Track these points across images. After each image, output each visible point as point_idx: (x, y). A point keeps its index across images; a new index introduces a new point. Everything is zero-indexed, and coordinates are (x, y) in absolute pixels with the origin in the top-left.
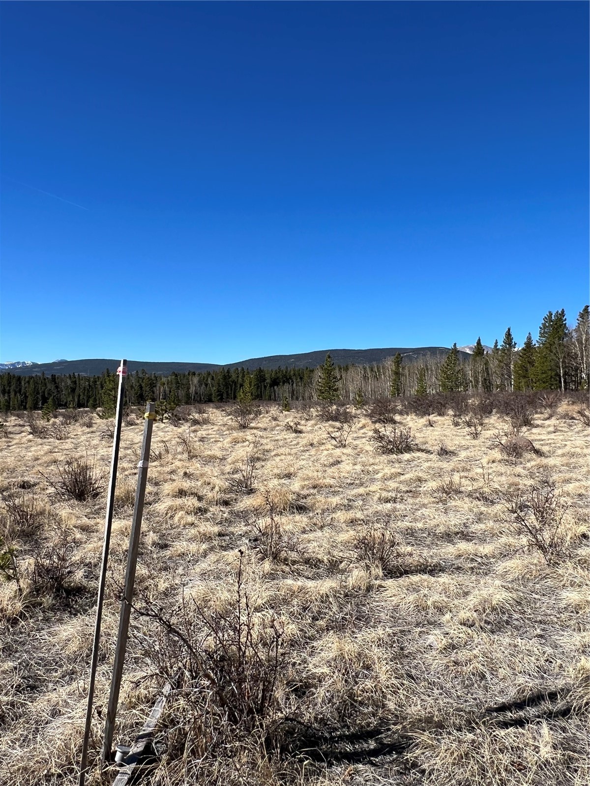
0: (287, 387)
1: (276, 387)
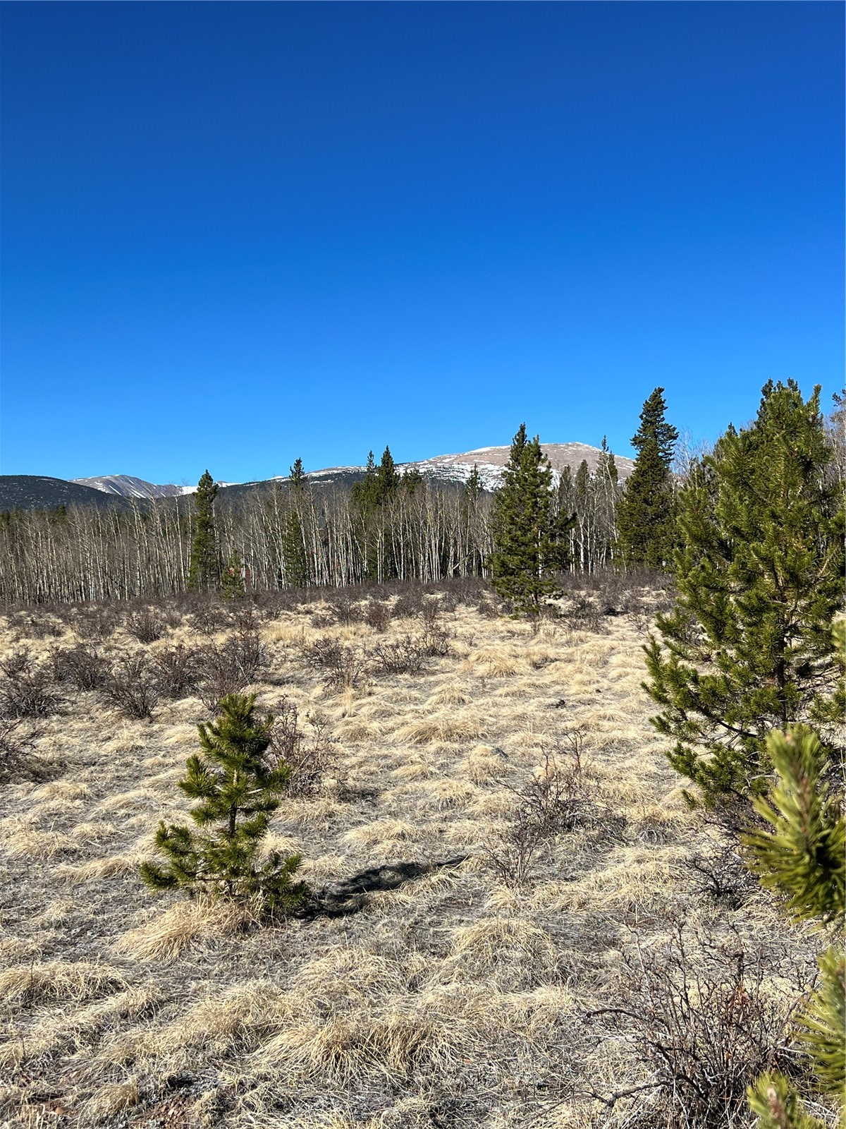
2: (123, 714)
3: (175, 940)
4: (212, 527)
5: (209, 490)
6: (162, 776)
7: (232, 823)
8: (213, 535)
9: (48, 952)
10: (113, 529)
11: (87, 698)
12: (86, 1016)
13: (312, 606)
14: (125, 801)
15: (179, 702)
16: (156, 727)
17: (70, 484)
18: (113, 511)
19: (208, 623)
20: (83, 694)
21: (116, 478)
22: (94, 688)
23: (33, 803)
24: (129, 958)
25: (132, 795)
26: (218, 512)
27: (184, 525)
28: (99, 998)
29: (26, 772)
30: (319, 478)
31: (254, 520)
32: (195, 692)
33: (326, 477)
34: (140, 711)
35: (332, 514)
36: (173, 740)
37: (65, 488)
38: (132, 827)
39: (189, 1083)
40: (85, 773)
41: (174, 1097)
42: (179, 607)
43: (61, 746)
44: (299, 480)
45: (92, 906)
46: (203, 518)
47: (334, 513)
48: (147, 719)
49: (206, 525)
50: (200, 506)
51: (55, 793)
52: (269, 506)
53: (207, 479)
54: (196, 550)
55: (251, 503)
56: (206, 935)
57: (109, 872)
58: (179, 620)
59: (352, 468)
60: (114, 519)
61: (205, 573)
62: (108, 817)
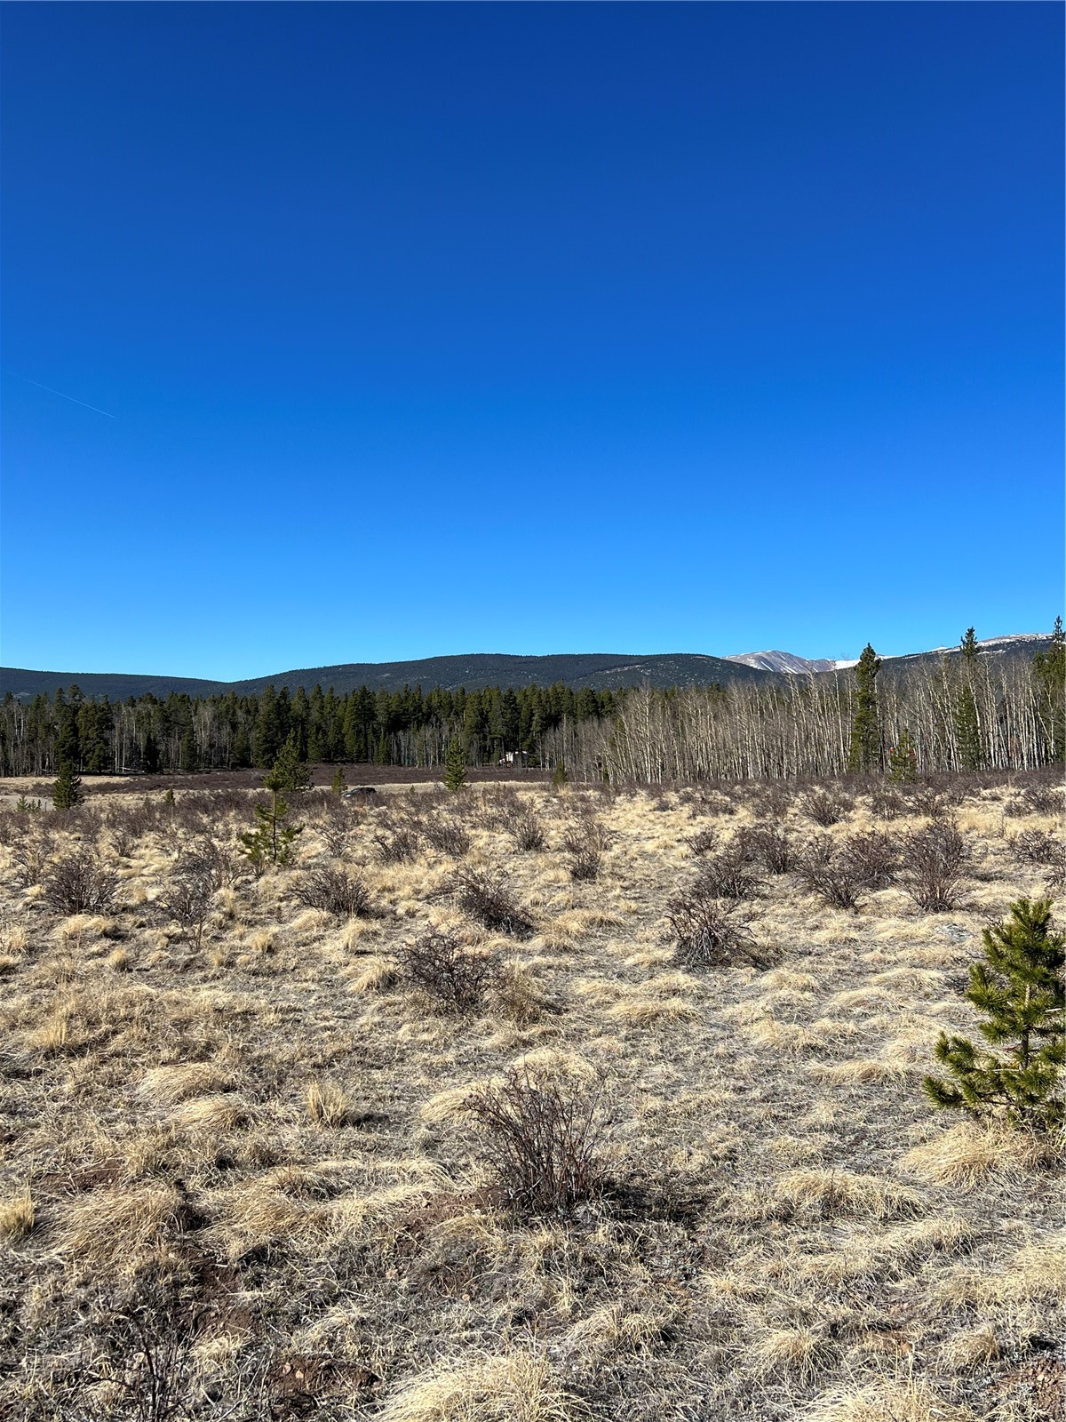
0: (427, 732)
1: (400, 733)
2: (827, 902)
3: (971, 1167)
4: (874, 703)
5: (870, 664)
6: (888, 974)
7: (1025, 1043)
8: (875, 712)
9: (829, 1157)
10: (771, 706)
11: (780, 881)
12: (897, 1238)
13: (997, 791)
14: (859, 999)
15: (879, 893)
16: (863, 919)
17: (723, 661)
18: (771, 687)
19: (886, 807)
20: (774, 876)
21: (768, 654)
22: (785, 871)
23: (761, 992)
24: (920, 1179)
25: (863, 992)
26: (881, 688)
27: (843, 700)
28: (898, 1220)
29: (747, 957)
30: (989, 648)
31: (921, 696)
32: (894, 882)
33: (995, 647)
34: (843, 901)
35: (1010, 687)
36: (888, 935)
37: (718, 666)
38: (874, 1028)
39: (1051, 1346)
40: (806, 962)
41: (1039, 1360)
42: (846, 789)
43: (769, 931)
44: (970, 650)
45: (860, 1113)
46: (865, 694)
47: (1013, 686)
48: (851, 910)
49: (867, 701)
50: (862, 682)
51: (782, 982)
52: (938, 680)
53: (869, 653)
54: (857, 728)
55: (917, 676)
56: (1005, 1166)
57: (867, 1076)
58: (852, 803)
59: (1027, 635)
60: (772, 696)
61: (866, 753)
62: (843, 1013)
